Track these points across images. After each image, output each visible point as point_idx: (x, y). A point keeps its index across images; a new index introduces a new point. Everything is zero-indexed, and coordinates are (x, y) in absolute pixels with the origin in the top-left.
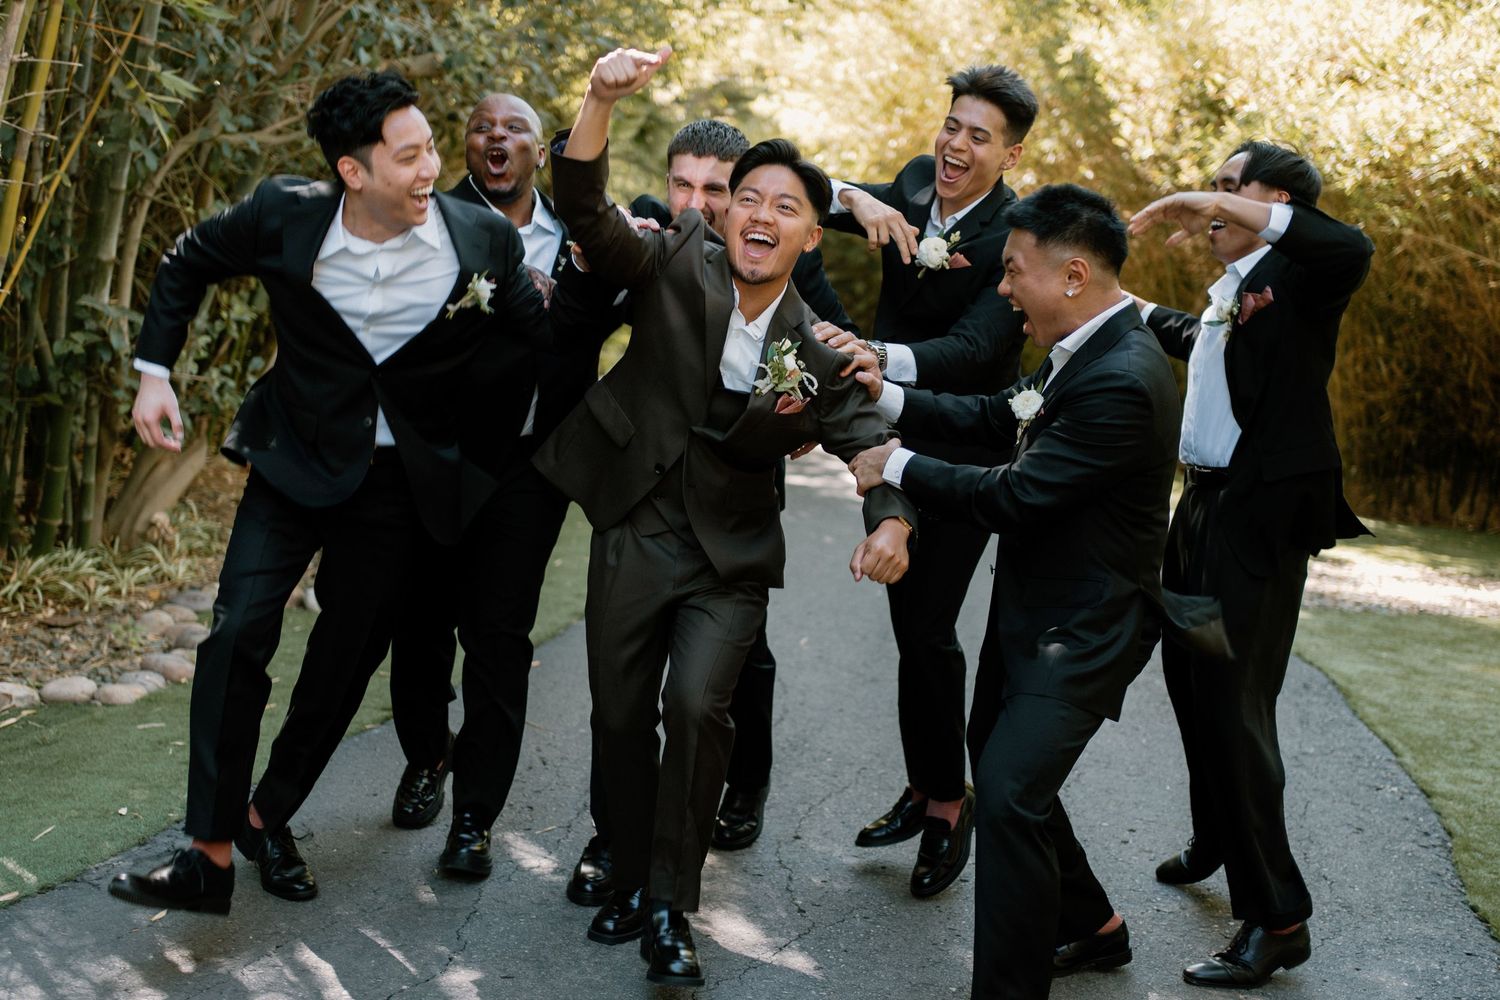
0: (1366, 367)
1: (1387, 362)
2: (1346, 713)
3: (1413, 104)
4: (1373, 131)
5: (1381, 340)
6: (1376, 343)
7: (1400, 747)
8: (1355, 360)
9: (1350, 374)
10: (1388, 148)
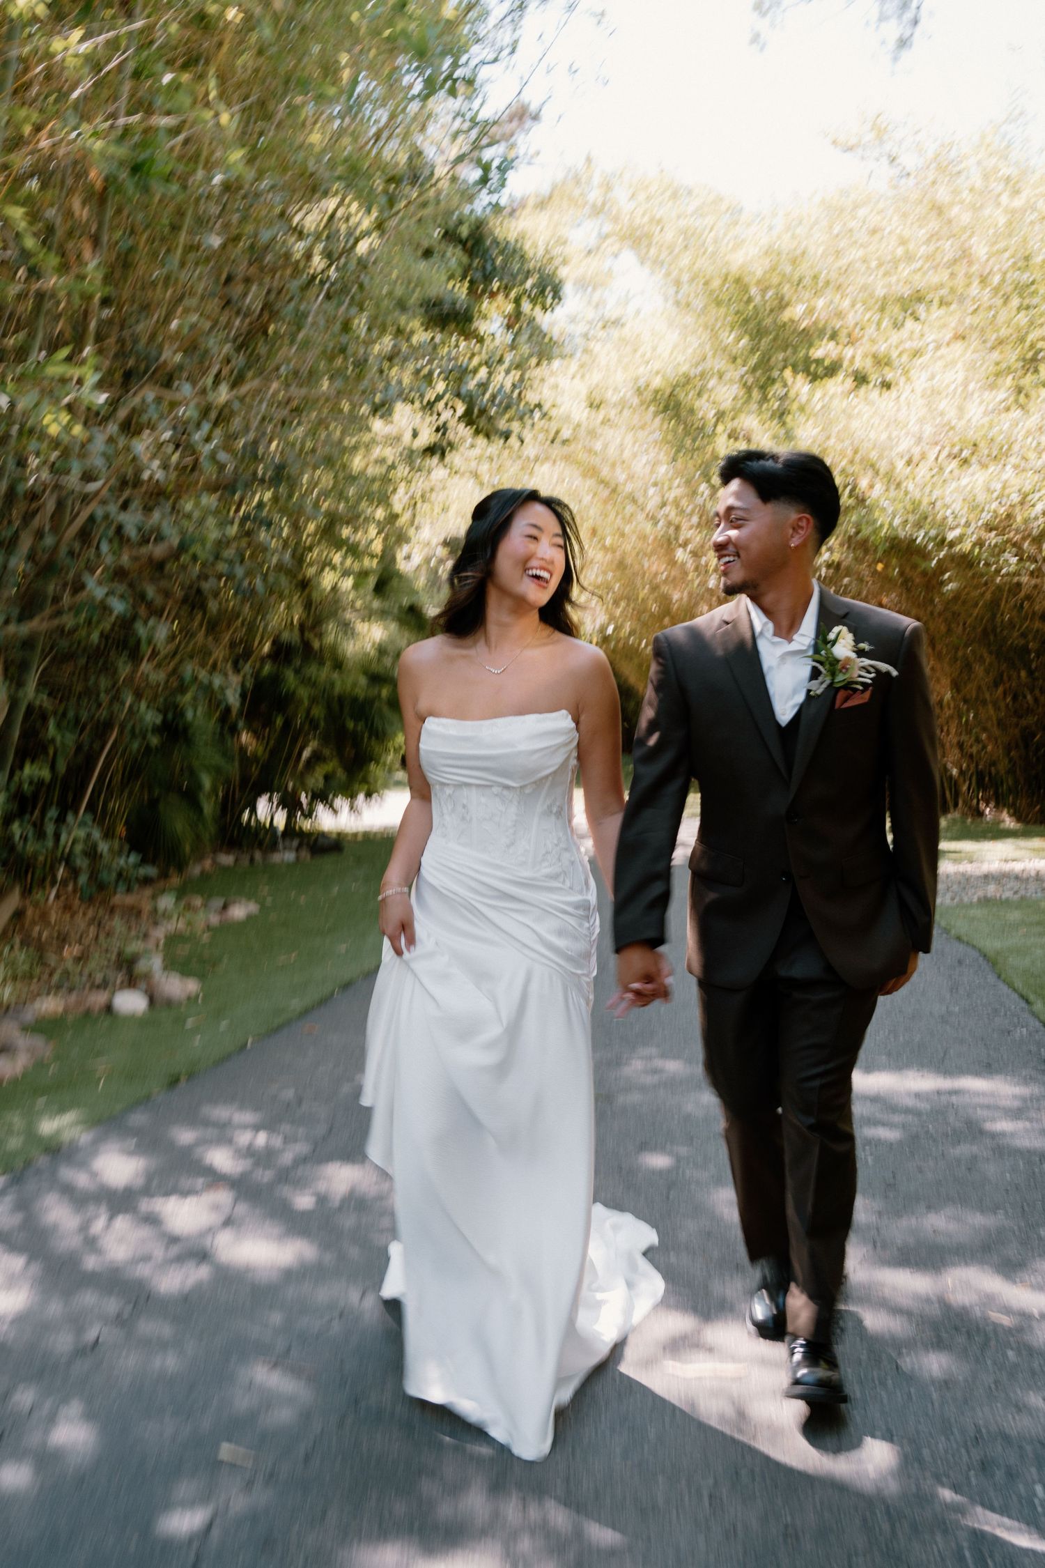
0: (1015, 698)
1: (1032, 691)
2: (991, 978)
3: (1009, 473)
4: (981, 498)
5: (1023, 674)
6: (1019, 677)
7: (1032, 997)
8: (1005, 694)
9: (1002, 705)
10: (996, 508)
